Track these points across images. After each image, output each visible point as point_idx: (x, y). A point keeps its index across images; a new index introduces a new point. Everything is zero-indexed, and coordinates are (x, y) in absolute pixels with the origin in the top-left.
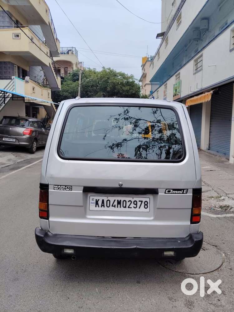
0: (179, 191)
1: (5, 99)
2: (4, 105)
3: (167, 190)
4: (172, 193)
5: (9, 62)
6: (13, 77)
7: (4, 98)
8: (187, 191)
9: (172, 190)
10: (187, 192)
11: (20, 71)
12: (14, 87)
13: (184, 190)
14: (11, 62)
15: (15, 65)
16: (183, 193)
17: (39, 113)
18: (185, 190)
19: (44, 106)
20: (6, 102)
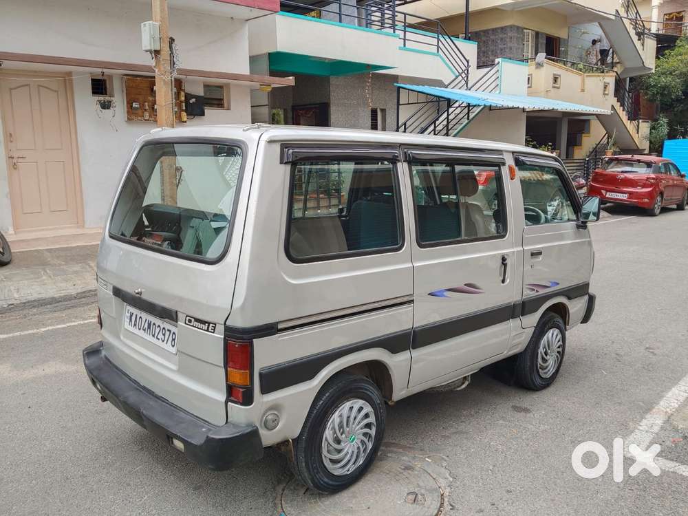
0: (203, 324)
1: (469, 111)
2: (467, 121)
3: (188, 318)
4: (193, 326)
5: (511, 27)
6: (497, 60)
7: (469, 109)
8: (215, 327)
9: (193, 320)
10: (214, 330)
11: (540, 40)
12: (498, 82)
13: (209, 323)
14: (514, 26)
15: (525, 31)
16: (208, 330)
17: (589, 132)
18: (211, 325)
19: (597, 116)
20: (472, 116)
